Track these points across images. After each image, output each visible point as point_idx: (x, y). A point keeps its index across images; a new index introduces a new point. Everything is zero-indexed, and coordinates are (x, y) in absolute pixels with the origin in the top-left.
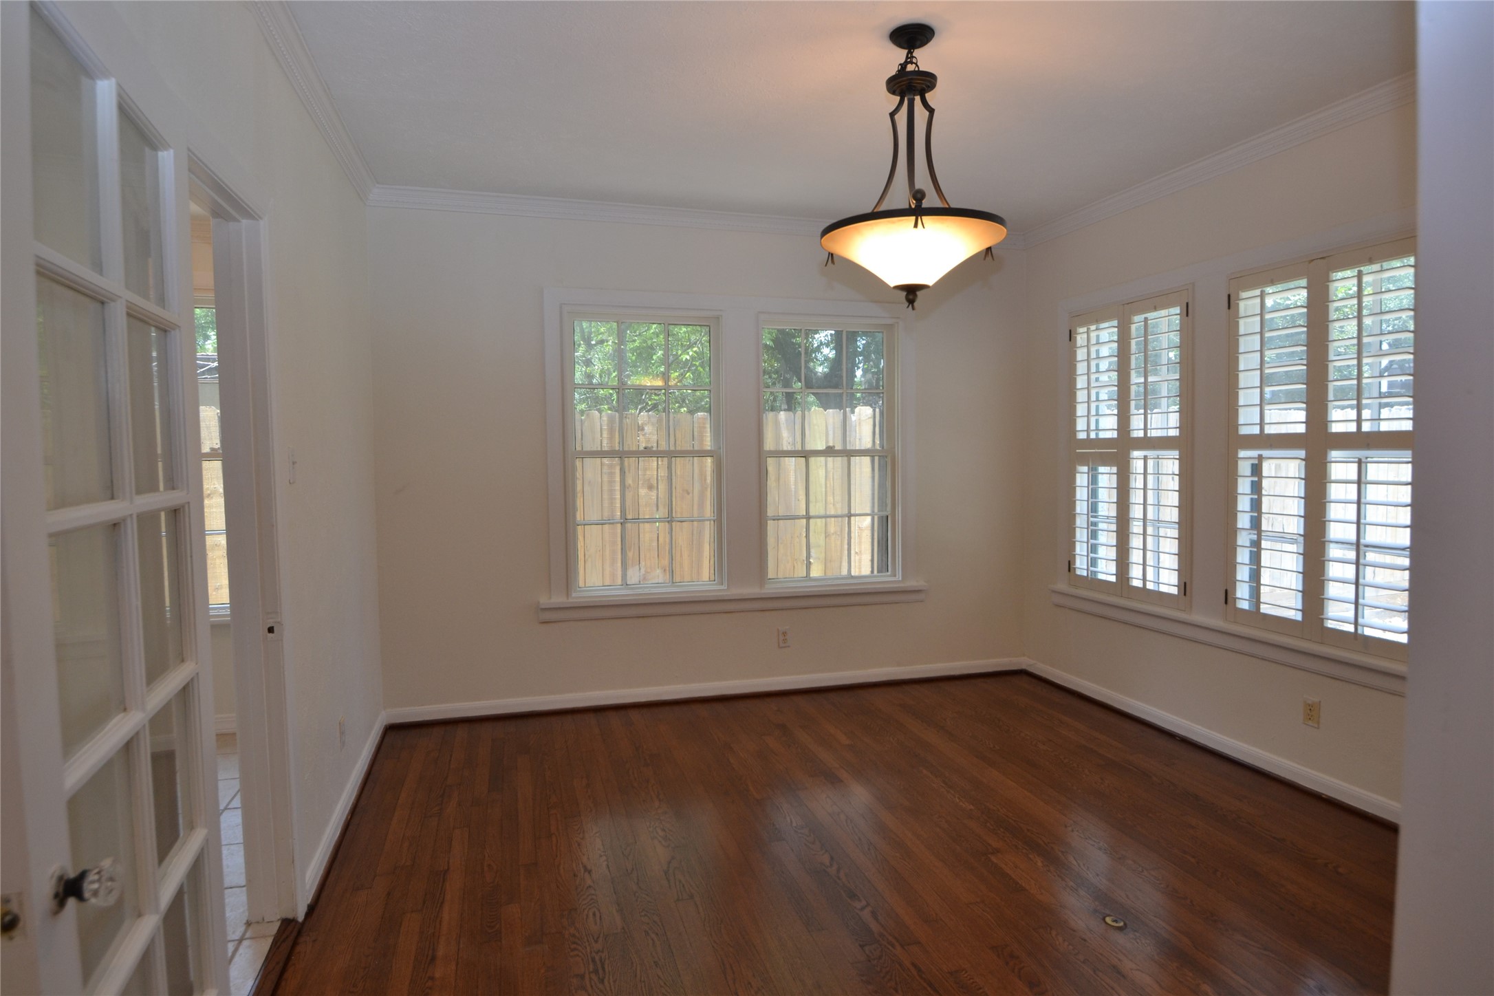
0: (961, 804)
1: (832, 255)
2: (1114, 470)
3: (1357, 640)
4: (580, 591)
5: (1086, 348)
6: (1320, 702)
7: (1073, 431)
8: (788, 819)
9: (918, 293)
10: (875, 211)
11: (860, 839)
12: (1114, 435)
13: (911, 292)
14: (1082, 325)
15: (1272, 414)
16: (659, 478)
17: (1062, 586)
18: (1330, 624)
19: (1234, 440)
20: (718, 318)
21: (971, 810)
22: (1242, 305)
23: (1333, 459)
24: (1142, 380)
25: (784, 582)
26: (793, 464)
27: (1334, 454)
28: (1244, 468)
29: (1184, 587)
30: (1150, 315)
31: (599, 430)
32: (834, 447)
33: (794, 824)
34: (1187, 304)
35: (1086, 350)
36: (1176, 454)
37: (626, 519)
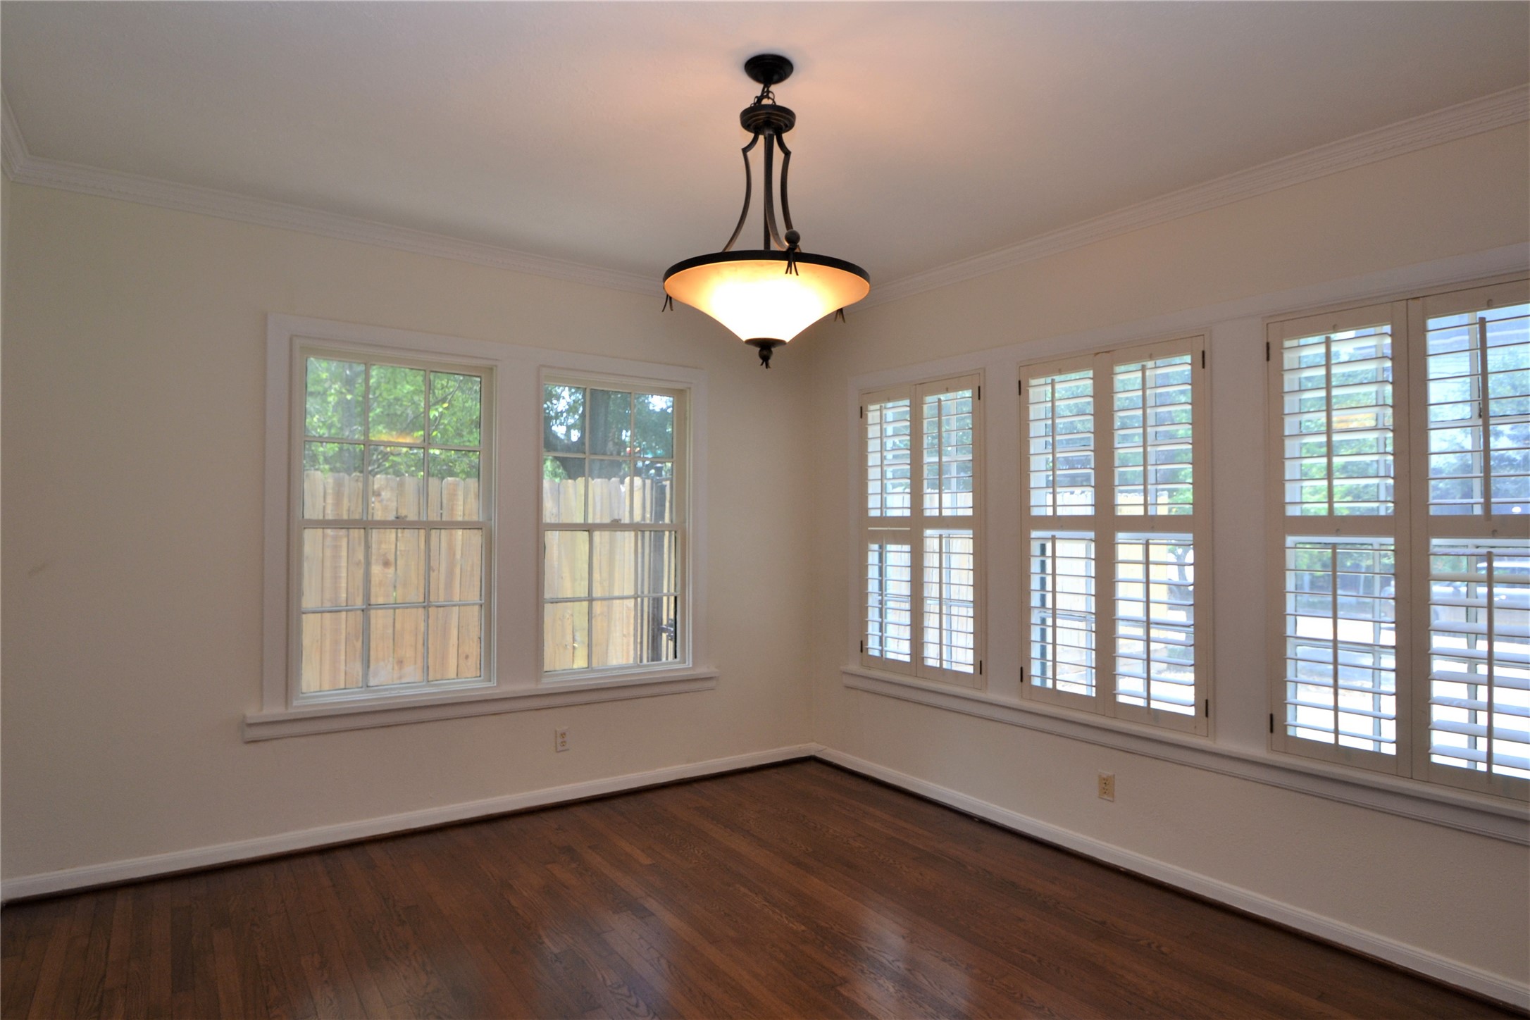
0: (791, 925)
1: (671, 298)
2: (907, 548)
3: (1148, 714)
4: (304, 698)
5: (879, 425)
6: (1114, 775)
7: (865, 509)
8: (599, 976)
9: (773, 349)
10: (727, 251)
11: (690, 990)
12: (907, 513)
13: (765, 347)
14: (874, 402)
15: (1064, 497)
16: (398, 553)
17: (854, 667)
18: (1122, 699)
19: (1024, 521)
20: (491, 369)
21: (803, 931)
22: (1031, 391)
23: (1120, 541)
24: (936, 459)
25: (563, 674)
26: (557, 537)
27: (1121, 536)
28: (1035, 548)
29: (980, 666)
30: (943, 397)
31: (322, 494)
32: (620, 520)
33: (609, 983)
34: (979, 388)
35: (879, 427)
36: (969, 533)
37: (370, 605)
